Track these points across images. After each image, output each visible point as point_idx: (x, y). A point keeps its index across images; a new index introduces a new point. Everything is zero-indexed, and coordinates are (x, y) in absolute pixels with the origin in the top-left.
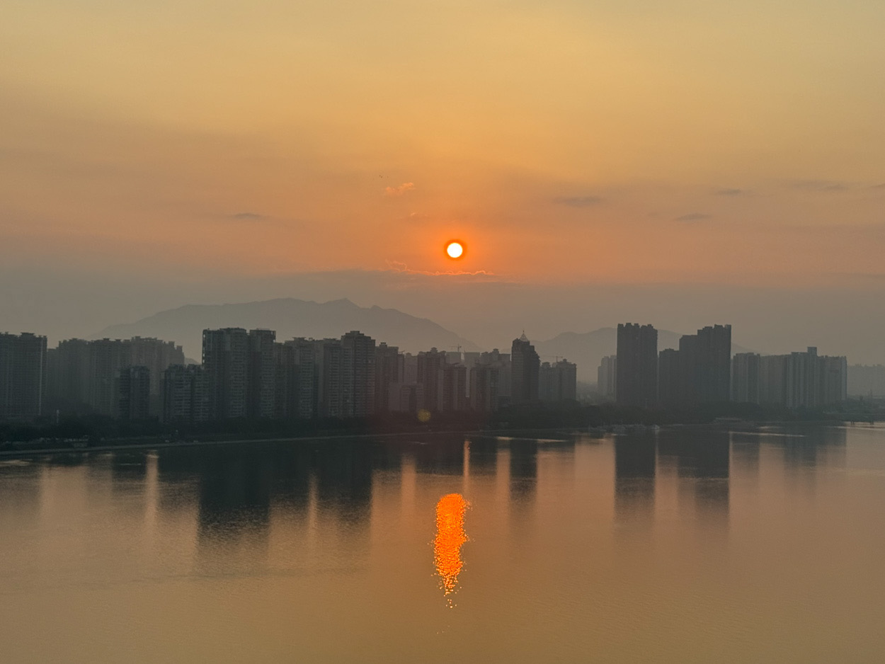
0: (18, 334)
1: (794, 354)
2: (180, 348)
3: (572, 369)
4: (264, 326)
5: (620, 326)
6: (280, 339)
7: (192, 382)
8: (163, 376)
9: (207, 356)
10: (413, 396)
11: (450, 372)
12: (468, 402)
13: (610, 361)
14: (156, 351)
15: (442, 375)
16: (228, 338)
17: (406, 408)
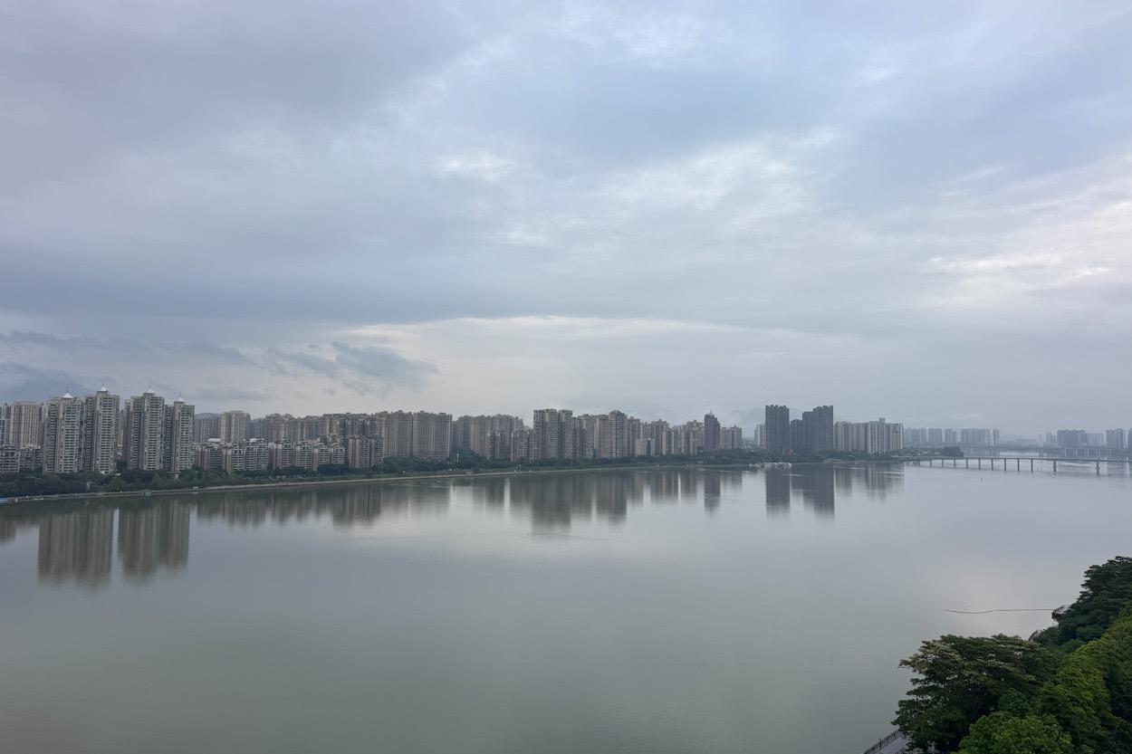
0: (438, 413)
1: (871, 422)
2: (521, 420)
3: (739, 431)
4: (567, 408)
5: (767, 406)
6: (575, 415)
7: (528, 440)
8: (512, 435)
9: (536, 423)
10: (649, 447)
11: (669, 433)
12: (680, 449)
13: (761, 426)
14: (509, 422)
15: (664, 434)
16: (547, 415)
17: (645, 453)
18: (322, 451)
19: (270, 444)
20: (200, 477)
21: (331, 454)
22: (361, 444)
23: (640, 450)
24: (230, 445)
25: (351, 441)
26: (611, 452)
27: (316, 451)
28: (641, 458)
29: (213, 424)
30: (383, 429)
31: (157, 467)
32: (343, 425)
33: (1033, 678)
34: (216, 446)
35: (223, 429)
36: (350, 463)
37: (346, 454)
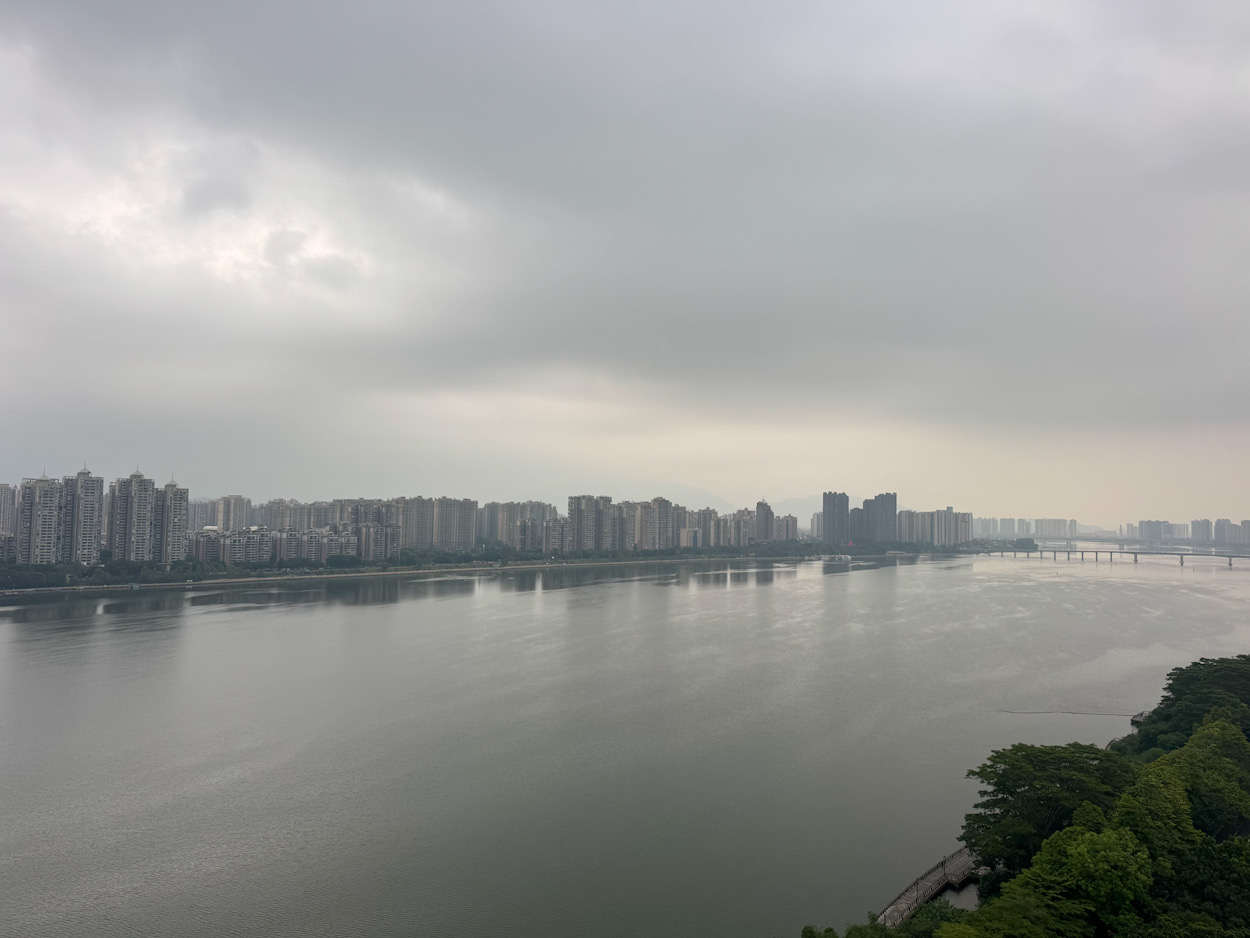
0: (462, 499)
1: (938, 511)
2: (555, 508)
3: (795, 520)
4: (604, 495)
5: (825, 494)
6: (615, 502)
7: (562, 528)
8: (545, 524)
9: (571, 512)
10: (695, 537)
11: (718, 521)
12: (729, 540)
13: (818, 515)
14: (540, 509)
15: (712, 523)
16: (583, 501)
17: (691, 544)
18: (331, 540)
19: (273, 532)
20: (194, 569)
21: (342, 543)
22: (376, 533)
23: (685, 541)
24: (228, 533)
25: (364, 530)
26: (654, 543)
27: (325, 540)
28: (687, 550)
29: (209, 510)
30: (401, 516)
31: (147, 558)
32: (356, 512)
33: (1109, 789)
34: (213, 535)
35: (221, 516)
36: (363, 554)
37: (359, 546)
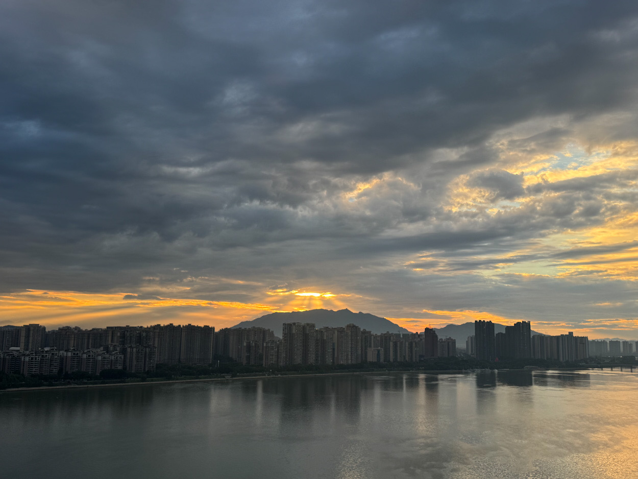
0: (203, 326)
1: (562, 335)
2: (273, 332)
3: (454, 342)
5: (476, 321)
7: (278, 348)
8: (265, 345)
9: (285, 334)
10: (378, 355)
11: (395, 343)
13: (472, 338)
14: (261, 333)
15: (391, 344)
16: (294, 327)
17: (375, 360)
18: (104, 358)
19: (61, 352)
21: (112, 360)
22: (138, 352)
23: (371, 357)
24: (27, 352)
25: (129, 350)
26: (347, 359)
28: (372, 364)
29: (14, 335)
30: (157, 339)
32: (123, 336)
34: (15, 354)
35: (22, 340)
36: (128, 369)
37: (125, 361)
